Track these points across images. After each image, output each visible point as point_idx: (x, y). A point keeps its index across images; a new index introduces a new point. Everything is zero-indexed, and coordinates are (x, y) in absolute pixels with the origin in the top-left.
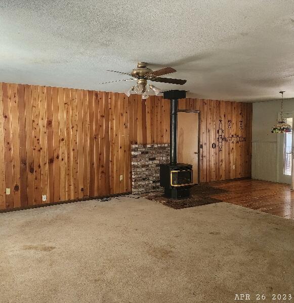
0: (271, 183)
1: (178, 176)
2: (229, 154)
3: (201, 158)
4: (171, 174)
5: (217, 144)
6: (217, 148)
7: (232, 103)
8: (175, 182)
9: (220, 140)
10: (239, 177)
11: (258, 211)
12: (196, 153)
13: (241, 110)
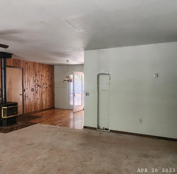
0: (64, 110)
1: (7, 110)
2: (42, 94)
3: (24, 98)
4: (2, 110)
5: (35, 89)
6: (35, 91)
7: (43, 64)
8: (5, 115)
9: (37, 86)
10: (48, 108)
11: (56, 126)
12: (21, 95)
13: (48, 69)
